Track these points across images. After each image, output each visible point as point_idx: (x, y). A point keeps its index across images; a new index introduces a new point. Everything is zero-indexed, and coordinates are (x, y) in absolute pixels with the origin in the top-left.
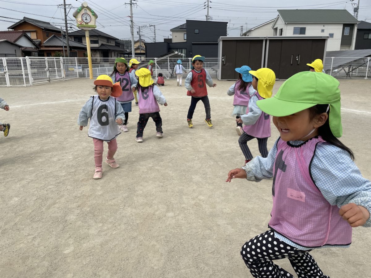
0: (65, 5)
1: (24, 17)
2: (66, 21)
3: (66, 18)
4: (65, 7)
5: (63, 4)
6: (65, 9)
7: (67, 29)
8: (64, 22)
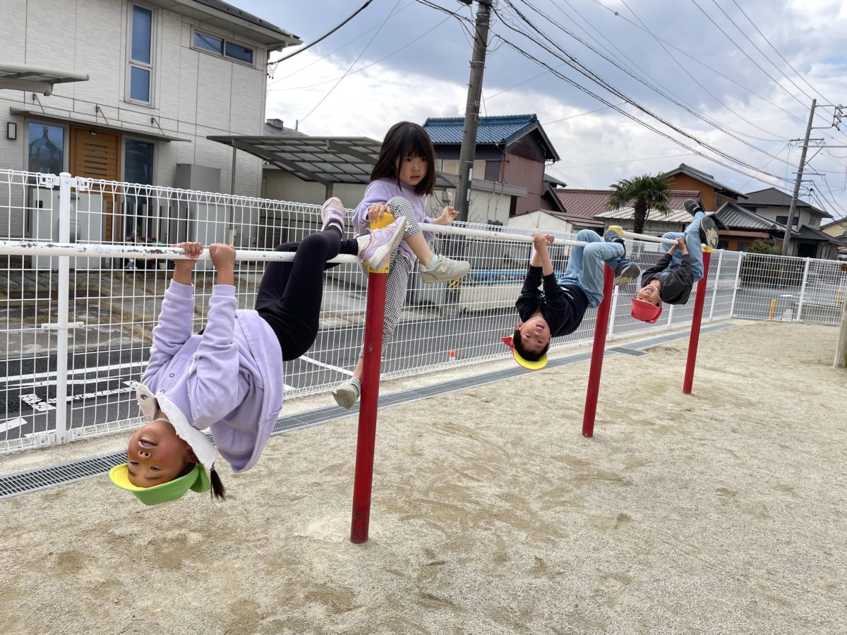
0: (807, 140)
1: (683, 164)
2: (800, 176)
3: (801, 170)
4: (806, 143)
5: (804, 137)
6: (805, 149)
7: (796, 193)
8: (796, 176)
